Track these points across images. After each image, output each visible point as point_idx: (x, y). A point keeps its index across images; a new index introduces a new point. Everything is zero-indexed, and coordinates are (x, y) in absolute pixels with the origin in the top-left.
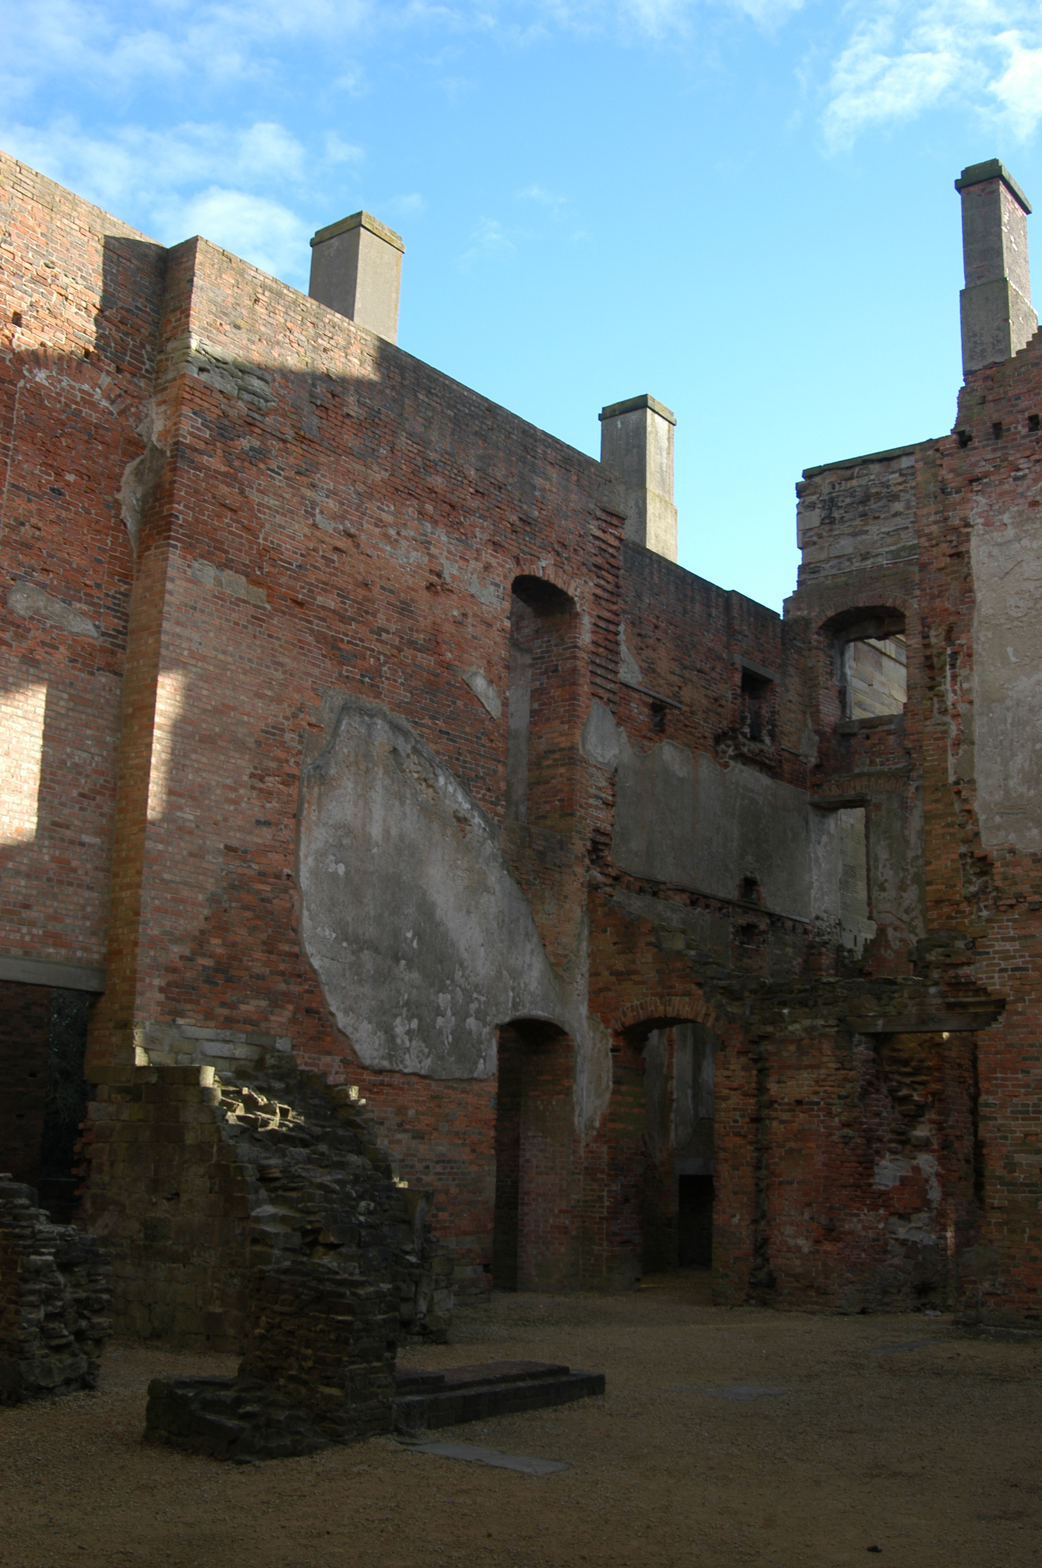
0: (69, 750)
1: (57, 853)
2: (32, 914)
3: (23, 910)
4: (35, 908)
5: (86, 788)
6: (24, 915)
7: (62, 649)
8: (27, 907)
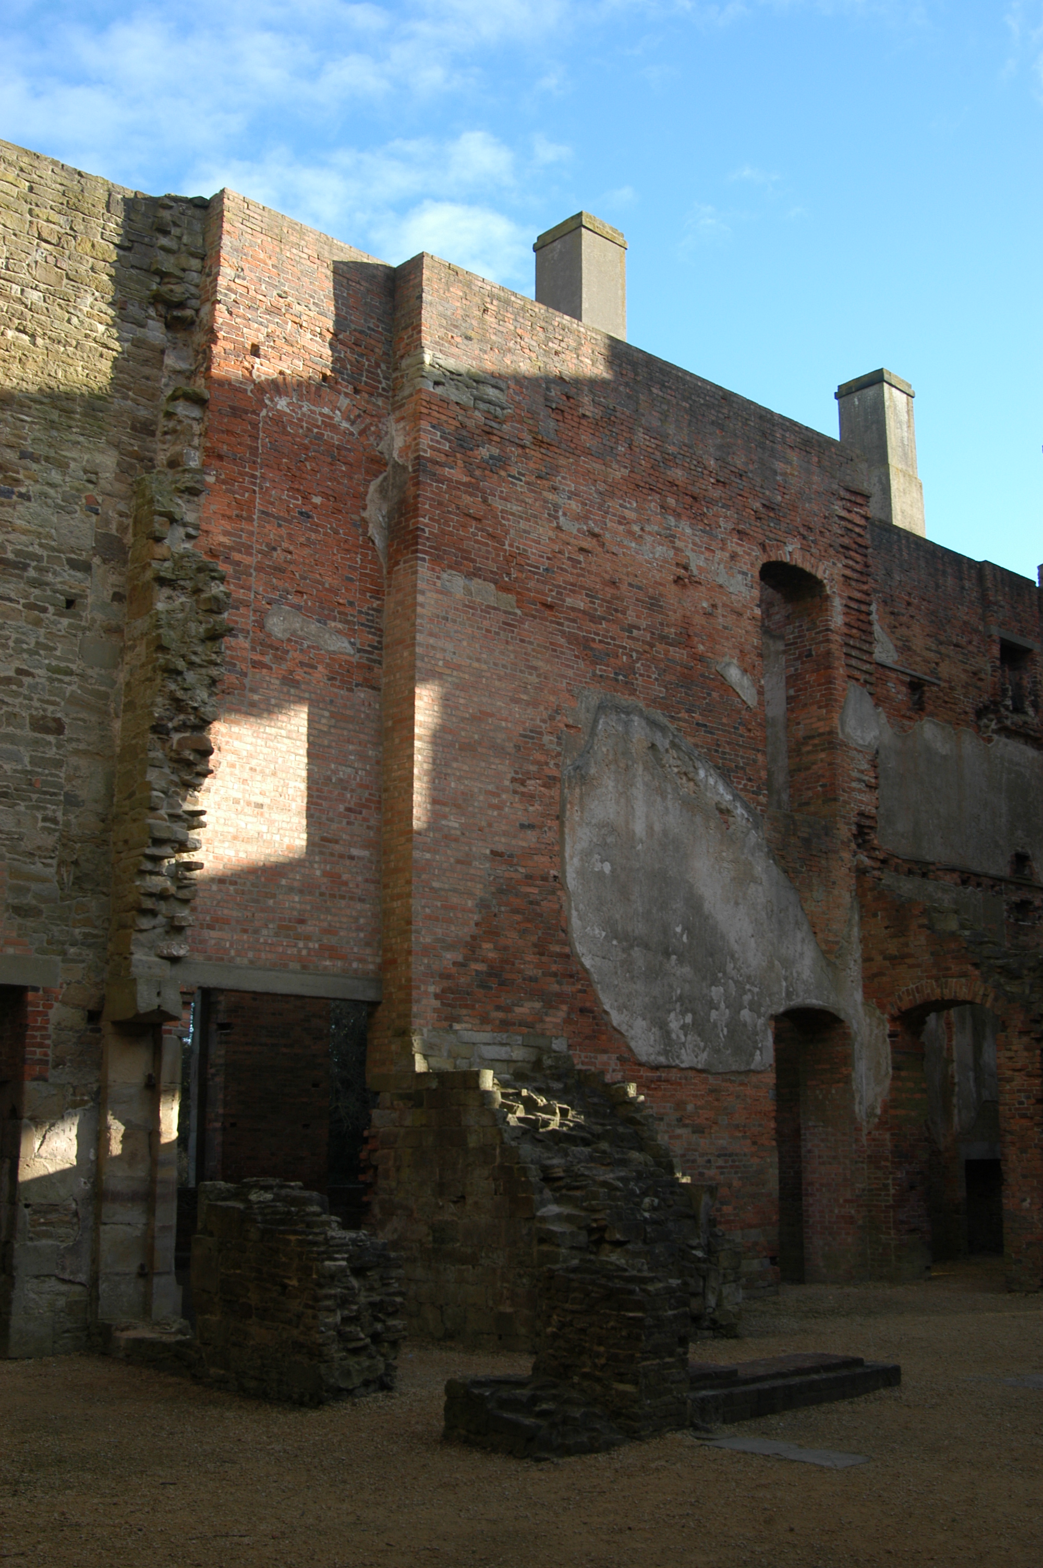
0: (333, 766)
1: (328, 868)
2: (308, 928)
3: (298, 926)
4: (309, 923)
5: (352, 803)
6: (299, 930)
7: (320, 668)
8: (302, 921)
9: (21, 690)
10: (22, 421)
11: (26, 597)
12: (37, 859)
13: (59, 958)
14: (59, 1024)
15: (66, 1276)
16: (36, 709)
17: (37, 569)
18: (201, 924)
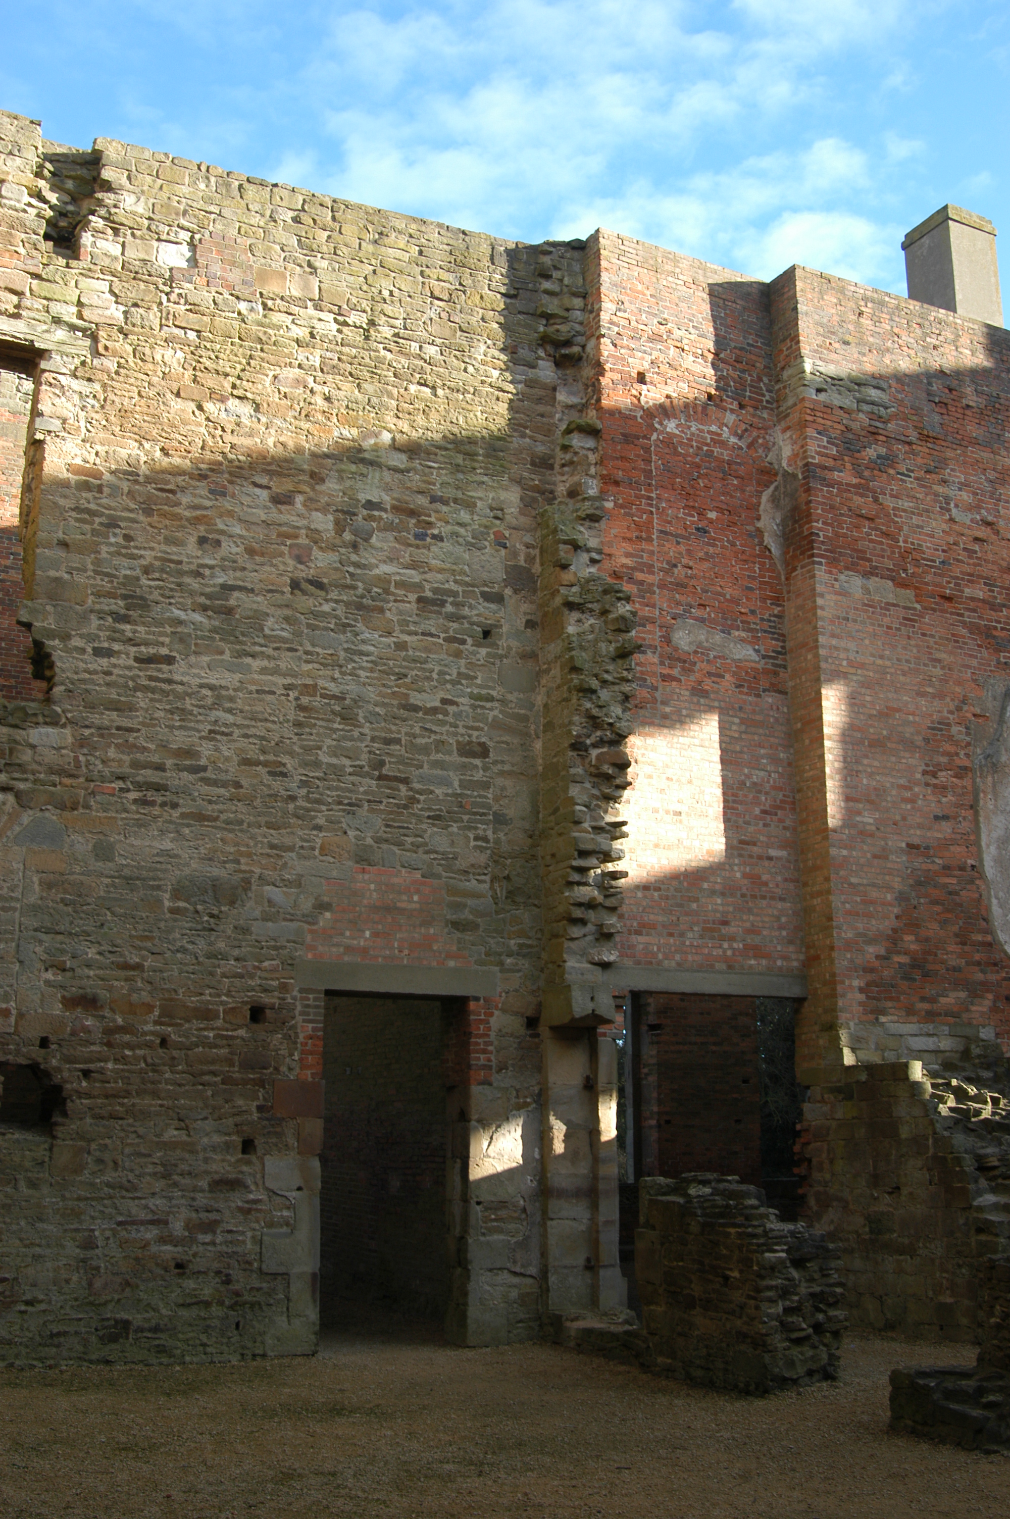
0: (746, 771)
1: (748, 869)
2: (731, 930)
3: (722, 927)
4: (733, 924)
5: (767, 805)
6: (723, 931)
7: (727, 676)
8: (725, 923)
9: (446, 718)
10: (430, 467)
11: (446, 632)
12: (471, 876)
13: (497, 969)
14: (500, 1030)
15: (518, 1270)
16: (462, 735)
17: (455, 604)
18: (629, 931)
